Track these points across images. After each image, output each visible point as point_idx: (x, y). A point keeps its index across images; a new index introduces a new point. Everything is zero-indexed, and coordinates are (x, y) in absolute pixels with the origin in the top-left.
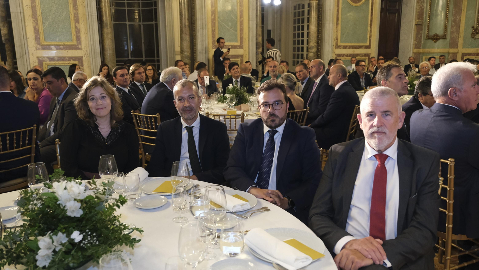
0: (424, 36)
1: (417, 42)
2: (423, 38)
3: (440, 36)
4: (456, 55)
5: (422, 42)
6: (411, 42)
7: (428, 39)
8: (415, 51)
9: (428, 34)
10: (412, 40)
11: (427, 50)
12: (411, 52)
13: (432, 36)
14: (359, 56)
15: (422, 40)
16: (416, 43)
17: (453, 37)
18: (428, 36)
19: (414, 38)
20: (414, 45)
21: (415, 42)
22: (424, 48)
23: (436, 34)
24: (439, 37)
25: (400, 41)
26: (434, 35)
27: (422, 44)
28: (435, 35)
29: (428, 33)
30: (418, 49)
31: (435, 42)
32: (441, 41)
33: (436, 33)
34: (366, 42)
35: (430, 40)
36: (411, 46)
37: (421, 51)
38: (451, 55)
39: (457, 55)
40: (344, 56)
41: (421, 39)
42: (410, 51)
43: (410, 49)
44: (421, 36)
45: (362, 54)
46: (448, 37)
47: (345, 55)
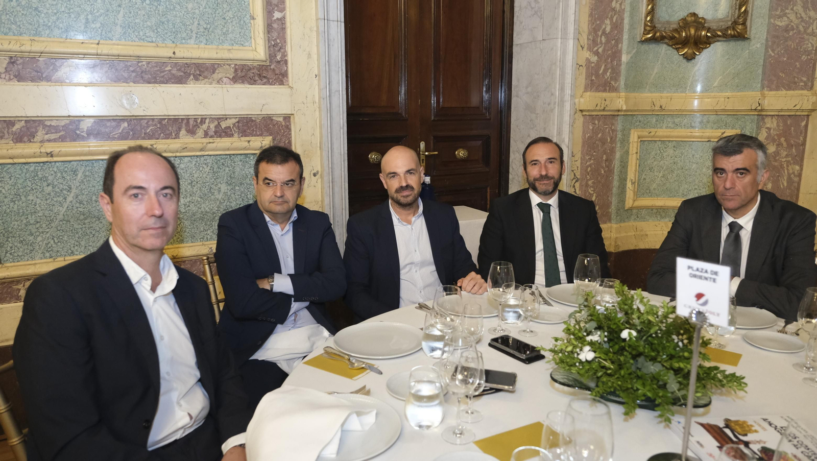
0: (632, 27)
1: (597, 53)
2: (625, 37)
3: (714, 26)
4: (803, 123)
5: (624, 58)
6: (564, 53)
7: (653, 40)
8: (590, 100)
9: (651, 12)
10: (571, 43)
11: (646, 98)
12: (568, 106)
13: (675, 26)
14: (192, 132)
15: (624, 46)
16: (594, 59)
17: (787, 29)
18: (651, 27)
19: (578, 32)
20: (583, 70)
21: (587, 54)
22: (635, 86)
23: (694, 15)
24: (709, 30)
25: (515, 49)
26: (684, 20)
27: (623, 67)
28: (689, 19)
29: (653, 9)
30: (605, 91)
31: (689, 58)
32: (717, 50)
33: (691, 11)
34: (245, 38)
35: (663, 50)
36: (563, 75)
37: (619, 101)
38: (771, 123)
39: (806, 126)
40: (40, 134)
41: (619, 41)
42: (562, 102)
43: (562, 89)
44: (617, 27)
45: (220, 119)
46: (758, 28)
47: (50, 129)
